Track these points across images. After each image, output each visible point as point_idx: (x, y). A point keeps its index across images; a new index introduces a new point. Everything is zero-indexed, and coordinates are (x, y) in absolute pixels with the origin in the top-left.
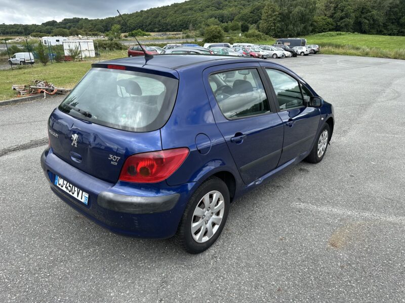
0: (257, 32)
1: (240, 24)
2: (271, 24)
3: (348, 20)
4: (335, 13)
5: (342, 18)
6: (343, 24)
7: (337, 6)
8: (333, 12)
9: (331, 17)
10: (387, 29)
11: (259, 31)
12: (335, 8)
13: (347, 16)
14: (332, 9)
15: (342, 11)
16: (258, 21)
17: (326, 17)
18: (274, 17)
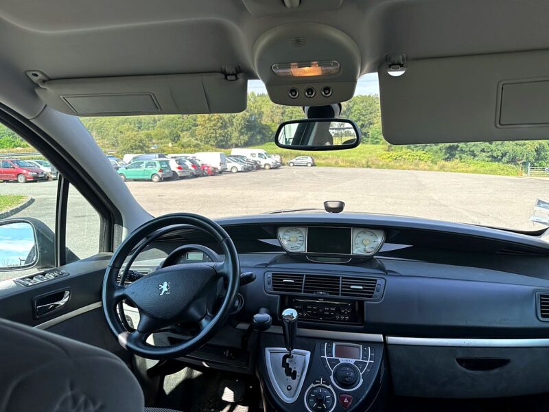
0: (194, 141)
1: (167, 132)
2: (212, 131)
11: (197, 139)
16: (190, 128)
18: (214, 122)
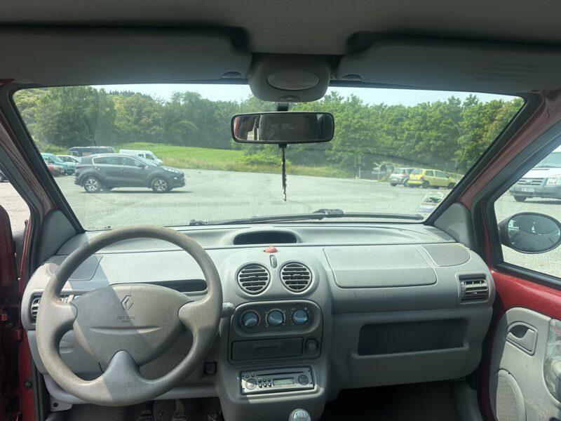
3: (158, 128)
4: (140, 119)
5: (149, 126)
6: (153, 133)
7: (141, 110)
8: (137, 118)
9: (136, 122)
12: (139, 113)
13: (156, 122)
14: (135, 114)
15: (149, 117)
17: (130, 123)
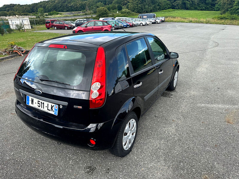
0: (127, 10)
1: (117, 5)
2: (136, 5)
5: (175, 1)
10: (200, 7)
16: (127, 3)
18: (137, 1)
